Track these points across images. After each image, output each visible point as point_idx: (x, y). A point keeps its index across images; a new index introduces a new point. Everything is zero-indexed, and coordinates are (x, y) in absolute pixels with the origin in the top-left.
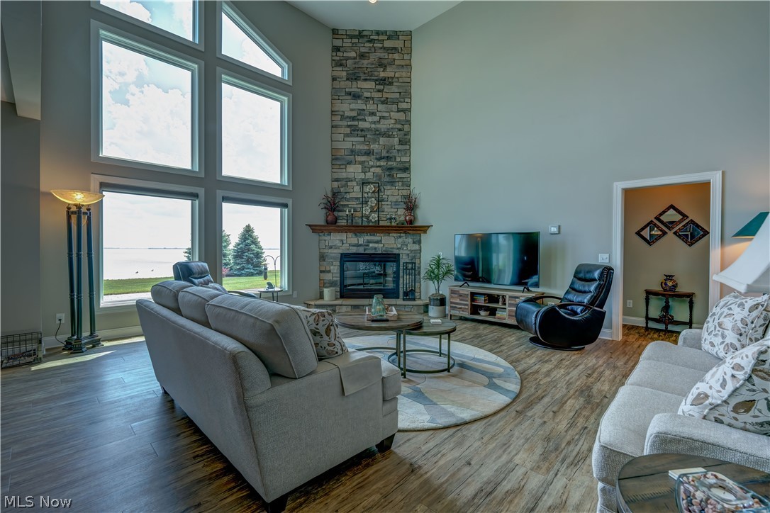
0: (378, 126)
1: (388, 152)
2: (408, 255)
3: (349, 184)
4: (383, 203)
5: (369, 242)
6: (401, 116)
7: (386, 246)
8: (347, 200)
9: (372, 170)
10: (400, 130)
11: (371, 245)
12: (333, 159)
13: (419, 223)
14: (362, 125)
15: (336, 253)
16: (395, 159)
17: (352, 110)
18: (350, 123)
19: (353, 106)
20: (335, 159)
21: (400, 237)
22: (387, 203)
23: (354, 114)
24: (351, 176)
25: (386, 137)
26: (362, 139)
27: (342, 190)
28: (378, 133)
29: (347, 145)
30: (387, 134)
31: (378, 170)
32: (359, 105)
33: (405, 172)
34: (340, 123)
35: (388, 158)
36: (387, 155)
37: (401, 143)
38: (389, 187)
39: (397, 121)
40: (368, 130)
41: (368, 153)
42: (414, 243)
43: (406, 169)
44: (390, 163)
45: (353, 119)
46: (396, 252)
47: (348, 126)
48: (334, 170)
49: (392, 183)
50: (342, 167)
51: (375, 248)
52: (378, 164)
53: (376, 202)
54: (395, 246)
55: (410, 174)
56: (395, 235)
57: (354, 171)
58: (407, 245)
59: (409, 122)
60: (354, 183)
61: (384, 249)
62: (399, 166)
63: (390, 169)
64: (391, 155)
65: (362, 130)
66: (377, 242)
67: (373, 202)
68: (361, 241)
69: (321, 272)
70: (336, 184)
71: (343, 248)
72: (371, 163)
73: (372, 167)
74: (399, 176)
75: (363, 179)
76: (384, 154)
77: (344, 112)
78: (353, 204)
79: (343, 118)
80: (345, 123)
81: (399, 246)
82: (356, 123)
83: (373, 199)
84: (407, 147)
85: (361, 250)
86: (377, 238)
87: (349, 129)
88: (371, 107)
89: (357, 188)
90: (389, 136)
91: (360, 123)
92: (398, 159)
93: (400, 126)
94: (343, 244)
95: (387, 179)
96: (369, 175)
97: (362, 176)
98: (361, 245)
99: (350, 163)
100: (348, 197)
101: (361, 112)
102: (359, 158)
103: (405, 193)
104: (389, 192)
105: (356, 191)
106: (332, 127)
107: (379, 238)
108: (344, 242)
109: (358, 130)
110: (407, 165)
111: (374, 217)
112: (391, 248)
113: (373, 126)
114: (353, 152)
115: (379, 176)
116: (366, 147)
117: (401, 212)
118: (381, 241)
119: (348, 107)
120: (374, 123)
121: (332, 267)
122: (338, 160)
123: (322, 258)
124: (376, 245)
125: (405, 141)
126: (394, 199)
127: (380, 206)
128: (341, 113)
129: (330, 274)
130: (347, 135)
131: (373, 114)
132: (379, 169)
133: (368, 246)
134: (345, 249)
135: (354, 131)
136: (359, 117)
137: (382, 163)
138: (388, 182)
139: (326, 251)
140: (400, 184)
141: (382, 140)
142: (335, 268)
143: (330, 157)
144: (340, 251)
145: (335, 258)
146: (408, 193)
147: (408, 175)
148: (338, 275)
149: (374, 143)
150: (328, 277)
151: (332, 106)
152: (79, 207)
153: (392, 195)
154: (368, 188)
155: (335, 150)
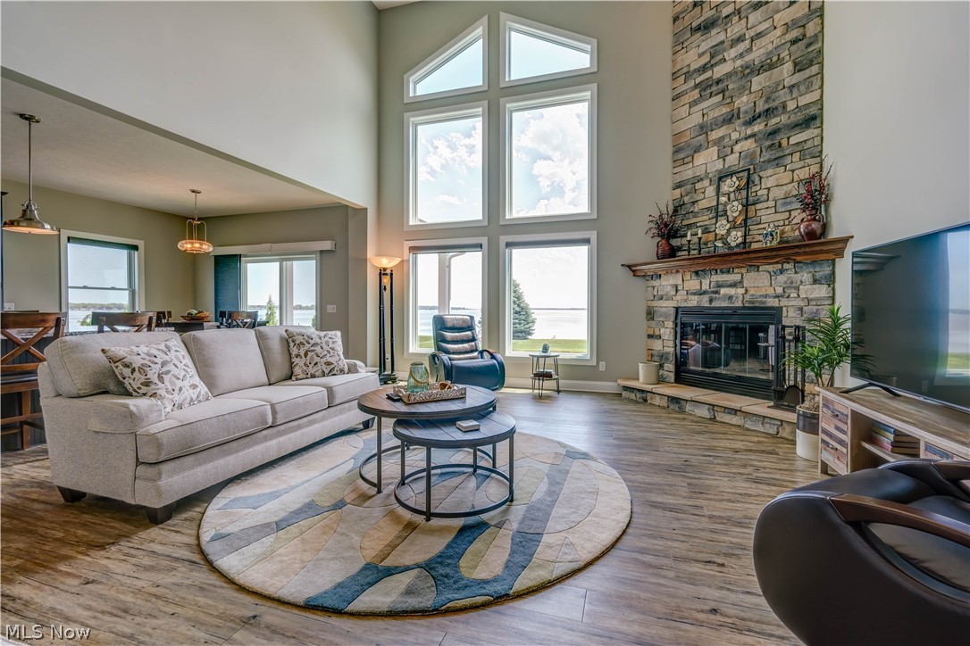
0: (748, 58)
1: (767, 100)
2: (801, 309)
3: (698, 186)
4: (758, 206)
5: (720, 286)
7: (752, 292)
8: (695, 215)
9: (737, 148)
10: (796, 41)
11: (723, 291)
12: (674, 153)
13: (834, 234)
14: (719, 71)
15: (667, 306)
16: (784, 107)
17: (701, 55)
18: (698, 80)
19: (704, 47)
20: (676, 151)
21: (782, 271)
22: (765, 205)
23: (706, 59)
24: (700, 172)
25: (766, 71)
26: (718, 98)
27: (686, 199)
28: (748, 71)
29: (697, 119)
30: (768, 66)
31: (749, 145)
32: (715, 37)
33: (808, 127)
34: (685, 87)
35: (768, 113)
36: (767, 107)
37: (798, 67)
38: (770, 172)
39: (789, 27)
40: (729, 75)
41: (728, 120)
42: (815, 281)
43: (812, 119)
44: (774, 121)
45: (704, 69)
46: (776, 302)
47: (696, 86)
48: (676, 170)
49: (777, 161)
50: (686, 160)
51: (730, 298)
52: (749, 132)
53: (740, 207)
54: (770, 291)
55: (821, 127)
56: (770, 268)
57: (708, 161)
58: (798, 288)
59: (819, 13)
60: (706, 183)
61: (747, 297)
62: (794, 119)
63: (773, 133)
64: (775, 104)
65: (719, 82)
66: (734, 285)
67: (735, 209)
68: (705, 287)
69: (650, 336)
70: (678, 192)
71: (678, 298)
72: (735, 136)
73: (737, 142)
74: (793, 141)
75: (720, 171)
76: (761, 107)
77: (689, 65)
78: (704, 219)
79: (688, 75)
80: (691, 83)
81: (779, 290)
82: (708, 74)
83: (735, 203)
84: (815, 69)
85: (705, 301)
86: (735, 277)
87: (697, 91)
88: (735, 29)
89: (711, 191)
90: (771, 67)
91: (716, 69)
92: (791, 106)
93: (794, 34)
94: (677, 291)
95: (766, 156)
96: (732, 160)
97: (719, 165)
98: (705, 293)
99: (698, 149)
100: (696, 210)
101: (716, 50)
102: (715, 135)
103: (804, 174)
104: (769, 183)
105: (708, 196)
106: (673, 100)
107: (738, 277)
108: (680, 288)
109: (711, 86)
110: (813, 110)
111: (736, 237)
112: (762, 296)
113: (739, 63)
114: (704, 129)
115: (751, 156)
116: (725, 110)
117: (798, 216)
118: (741, 282)
119: (696, 52)
120: (741, 56)
121: (662, 330)
122: (683, 152)
123: (651, 314)
124: (732, 291)
125: (810, 60)
126: (777, 193)
127: (750, 214)
128: (685, 70)
129: (659, 342)
130: (693, 104)
131: (740, 39)
132: (751, 141)
133: (717, 292)
134: (682, 300)
135: (705, 90)
136: (713, 62)
137: (758, 127)
138: (769, 161)
139: (655, 303)
140: (796, 156)
141: (758, 82)
142: (667, 332)
143: (670, 150)
144: (674, 304)
145: (666, 316)
146: (815, 169)
147: (817, 131)
148: (671, 344)
149: (741, 94)
150: (657, 345)
151: (674, 66)
152: (385, 269)
153: (778, 183)
154: (728, 185)
155: (677, 135)
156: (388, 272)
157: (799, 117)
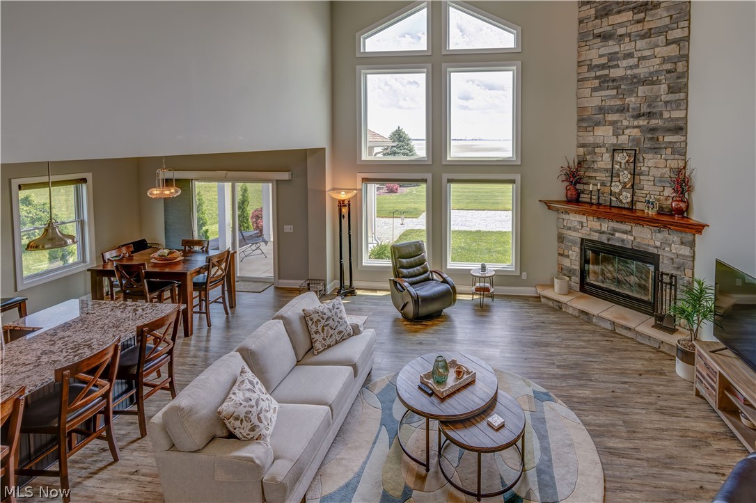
0: (636, 71)
1: (649, 106)
2: (672, 259)
3: (597, 150)
4: (642, 177)
5: (615, 230)
6: (673, 50)
7: (638, 240)
8: (595, 171)
9: (627, 132)
10: (669, 72)
11: (617, 235)
12: (579, 121)
14: (615, 73)
15: (576, 236)
16: (661, 115)
17: (601, 56)
18: (599, 73)
19: (602, 51)
20: (581, 120)
21: (660, 232)
22: (647, 178)
23: (604, 60)
24: (599, 140)
25: (648, 85)
26: (614, 92)
27: (588, 157)
28: (635, 80)
29: (596, 101)
30: (648, 81)
31: (635, 132)
32: (612, 47)
33: (677, 133)
34: (587, 75)
35: (650, 115)
36: (649, 110)
37: (671, 90)
38: (650, 156)
39: (665, 60)
40: (622, 78)
41: (622, 110)
42: (682, 243)
43: (680, 128)
44: (654, 122)
45: (603, 67)
46: (655, 251)
47: (596, 78)
48: (580, 134)
49: (656, 150)
50: (588, 129)
51: (623, 241)
52: (636, 123)
53: (629, 176)
54: (652, 243)
55: (686, 136)
56: (651, 228)
57: (604, 134)
58: (670, 245)
59: (686, 58)
60: (604, 150)
61: (635, 244)
62: (667, 124)
63: (653, 130)
64: (655, 110)
65: (614, 80)
66: (625, 232)
67: (626, 177)
68: (604, 228)
69: (560, 255)
70: (581, 150)
71: (582, 231)
72: (625, 123)
73: (627, 128)
74: (667, 139)
75: (614, 145)
76: (644, 109)
77: (591, 60)
78: (602, 176)
79: (591, 68)
80: (593, 74)
81: (658, 244)
82: (605, 72)
83: (626, 172)
84: (682, 95)
85: (604, 239)
86: (626, 227)
87: (597, 81)
88: (627, 47)
89: (607, 157)
90: (653, 83)
91: (612, 70)
92: (666, 115)
93: (669, 66)
94: (582, 227)
95: (648, 144)
96: (623, 139)
97: (613, 140)
98: (604, 232)
99: (598, 124)
100: (595, 167)
101: (612, 57)
102: (611, 117)
103: (674, 164)
104: (650, 163)
105: (604, 161)
106: (578, 81)
107: (629, 228)
108: (585, 225)
109: (608, 81)
110: (681, 123)
111: (626, 197)
112: (645, 245)
113: (629, 72)
114: (602, 110)
115: (636, 141)
116: (618, 103)
117: (668, 192)
118: (631, 231)
119: (597, 53)
120: (631, 68)
121: (570, 252)
122: (586, 121)
123: (561, 238)
124: (624, 236)
125: (679, 86)
126: (658, 173)
127: (637, 182)
128: (588, 63)
129: (568, 260)
130: (594, 89)
131: (630, 55)
132: (637, 130)
133: (613, 235)
134: (584, 233)
135: (604, 82)
136: (610, 64)
137: (642, 122)
138: (650, 148)
139: (564, 231)
140: (669, 151)
141: (642, 90)
142: (575, 253)
143: (575, 118)
144: (580, 235)
145: (574, 243)
146: (681, 164)
147: (683, 138)
148: (578, 263)
149: (630, 95)
150: (566, 262)
151: (579, 56)
152: (343, 201)
153: (655, 166)
154: (621, 158)
155: (581, 109)
156: (346, 202)
157: (671, 125)
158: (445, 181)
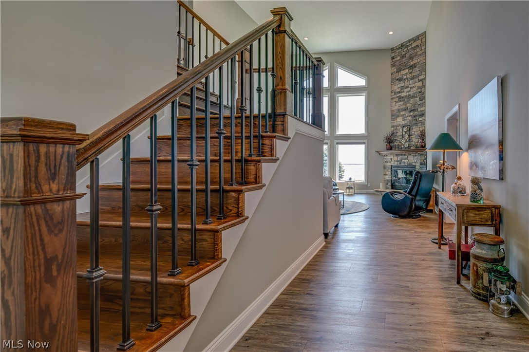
0: (410, 93)
3: (398, 128)
5: (402, 159)
6: (420, 84)
7: (409, 161)
8: (397, 136)
10: (420, 92)
11: (403, 161)
14: (403, 94)
15: (389, 165)
17: (398, 88)
18: (398, 95)
19: (399, 86)
20: (392, 116)
21: (416, 155)
22: (413, 136)
23: (399, 90)
24: (398, 124)
25: (413, 98)
26: (403, 102)
27: (395, 131)
28: (409, 97)
29: (397, 107)
31: (409, 118)
32: (402, 84)
34: (394, 96)
35: (414, 110)
37: (421, 100)
38: (414, 127)
39: (418, 88)
40: (405, 96)
41: (406, 109)
43: (423, 115)
44: (416, 113)
45: (399, 92)
46: (414, 164)
47: (397, 97)
48: (392, 122)
49: (416, 124)
50: (395, 119)
51: (405, 163)
52: (410, 115)
53: (408, 136)
54: (413, 161)
55: (425, 117)
56: (413, 155)
57: (400, 120)
59: (424, 86)
60: (400, 127)
61: (409, 163)
63: (415, 116)
64: (415, 108)
65: (403, 98)
66: (405, 159)
67: (406, 137)
68: (399, 159)
69: (384, 175)
70: (393, 129)
71: (392, 162)
72: (407, 115)
73: (407, 117)
74: (419, 120)
76: (413, 108)
77: (395, 90)
78: (399, 138)
79: (395, 93)
81: (415, 161)
82: (400, 94)
84: (424, 101)
85: (398, 163)
87: (397, 99)
88: (407, 83)
89: (401, 130)
90: (415, 97)
92: (419, 110)
93: (419, 90)
95: (414, 122)
96: (406, 122)
97: (403, 123)
98: (398, 161)
99: (398, 117)
101: (402, 88)
102: (402, 113)
103: (421, 129)
104: (415, 130)
105: (400, 132)
106: (391, 99)
107: (407, 157)
108: (392, 159)
109: (401, 98)
110: (423, 112)
111: (406, 145)
113: (407, 94)
114: (399, 111)
115: (410, 122)
116: (404, 107)
120: (408, 92)
122: (394, 116)
123: (384, 167)
124: (405, 161)
125: (423, 98)
126: (417, 134)
127: (410, 138)
129: (387, 176)
130: (396, 102)
131: (407, 87)
132: (410, 117)
133: (401, 161)
135: (399, 99)
136: (401, 91)
137: (412, 114)
138: (414, 124)
139: (386, 164)
140: (420, 124)
141: (412, 101)
142: (389, 173)
143: (390, 115)
144: (391, 164)
145: (389, 168)
146: (424, 128)
148: (390, 177)
149: (408, 103)
150: (386, 177)
151: (391, 88)
153: (416, 131)
154: (405, 129)
155: (392, 111)
157: (420, 113)
158: (335, 143)
